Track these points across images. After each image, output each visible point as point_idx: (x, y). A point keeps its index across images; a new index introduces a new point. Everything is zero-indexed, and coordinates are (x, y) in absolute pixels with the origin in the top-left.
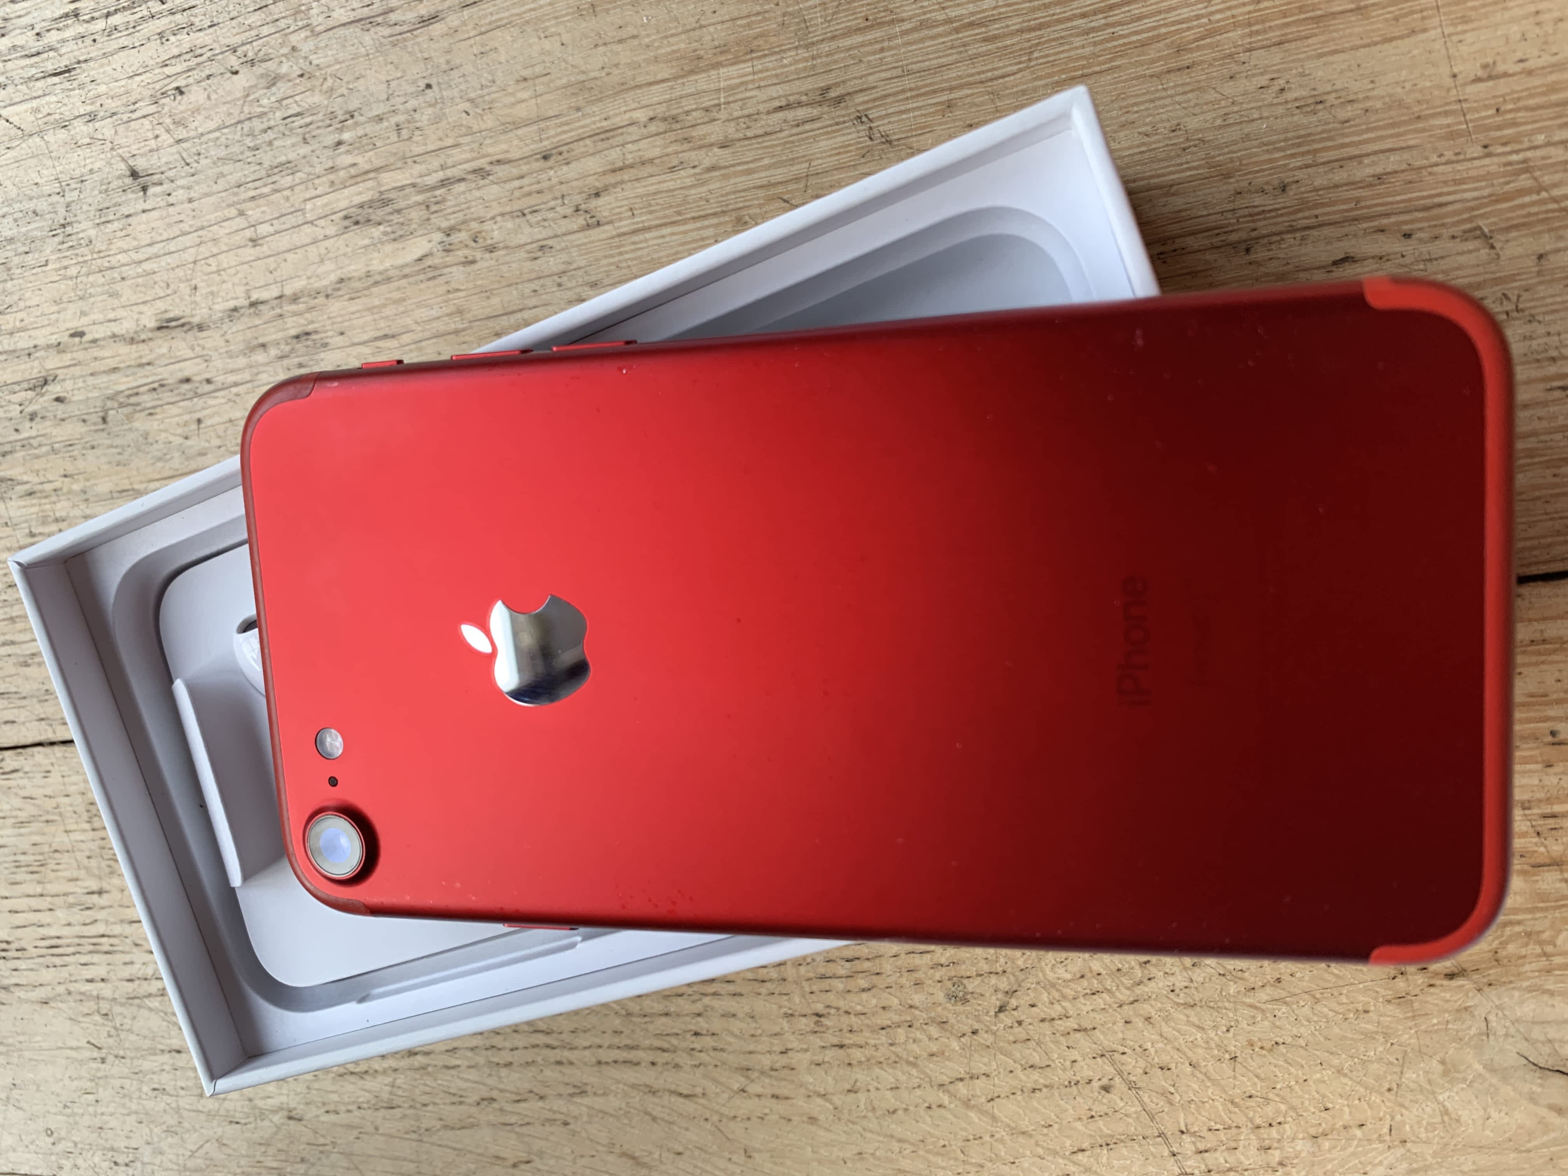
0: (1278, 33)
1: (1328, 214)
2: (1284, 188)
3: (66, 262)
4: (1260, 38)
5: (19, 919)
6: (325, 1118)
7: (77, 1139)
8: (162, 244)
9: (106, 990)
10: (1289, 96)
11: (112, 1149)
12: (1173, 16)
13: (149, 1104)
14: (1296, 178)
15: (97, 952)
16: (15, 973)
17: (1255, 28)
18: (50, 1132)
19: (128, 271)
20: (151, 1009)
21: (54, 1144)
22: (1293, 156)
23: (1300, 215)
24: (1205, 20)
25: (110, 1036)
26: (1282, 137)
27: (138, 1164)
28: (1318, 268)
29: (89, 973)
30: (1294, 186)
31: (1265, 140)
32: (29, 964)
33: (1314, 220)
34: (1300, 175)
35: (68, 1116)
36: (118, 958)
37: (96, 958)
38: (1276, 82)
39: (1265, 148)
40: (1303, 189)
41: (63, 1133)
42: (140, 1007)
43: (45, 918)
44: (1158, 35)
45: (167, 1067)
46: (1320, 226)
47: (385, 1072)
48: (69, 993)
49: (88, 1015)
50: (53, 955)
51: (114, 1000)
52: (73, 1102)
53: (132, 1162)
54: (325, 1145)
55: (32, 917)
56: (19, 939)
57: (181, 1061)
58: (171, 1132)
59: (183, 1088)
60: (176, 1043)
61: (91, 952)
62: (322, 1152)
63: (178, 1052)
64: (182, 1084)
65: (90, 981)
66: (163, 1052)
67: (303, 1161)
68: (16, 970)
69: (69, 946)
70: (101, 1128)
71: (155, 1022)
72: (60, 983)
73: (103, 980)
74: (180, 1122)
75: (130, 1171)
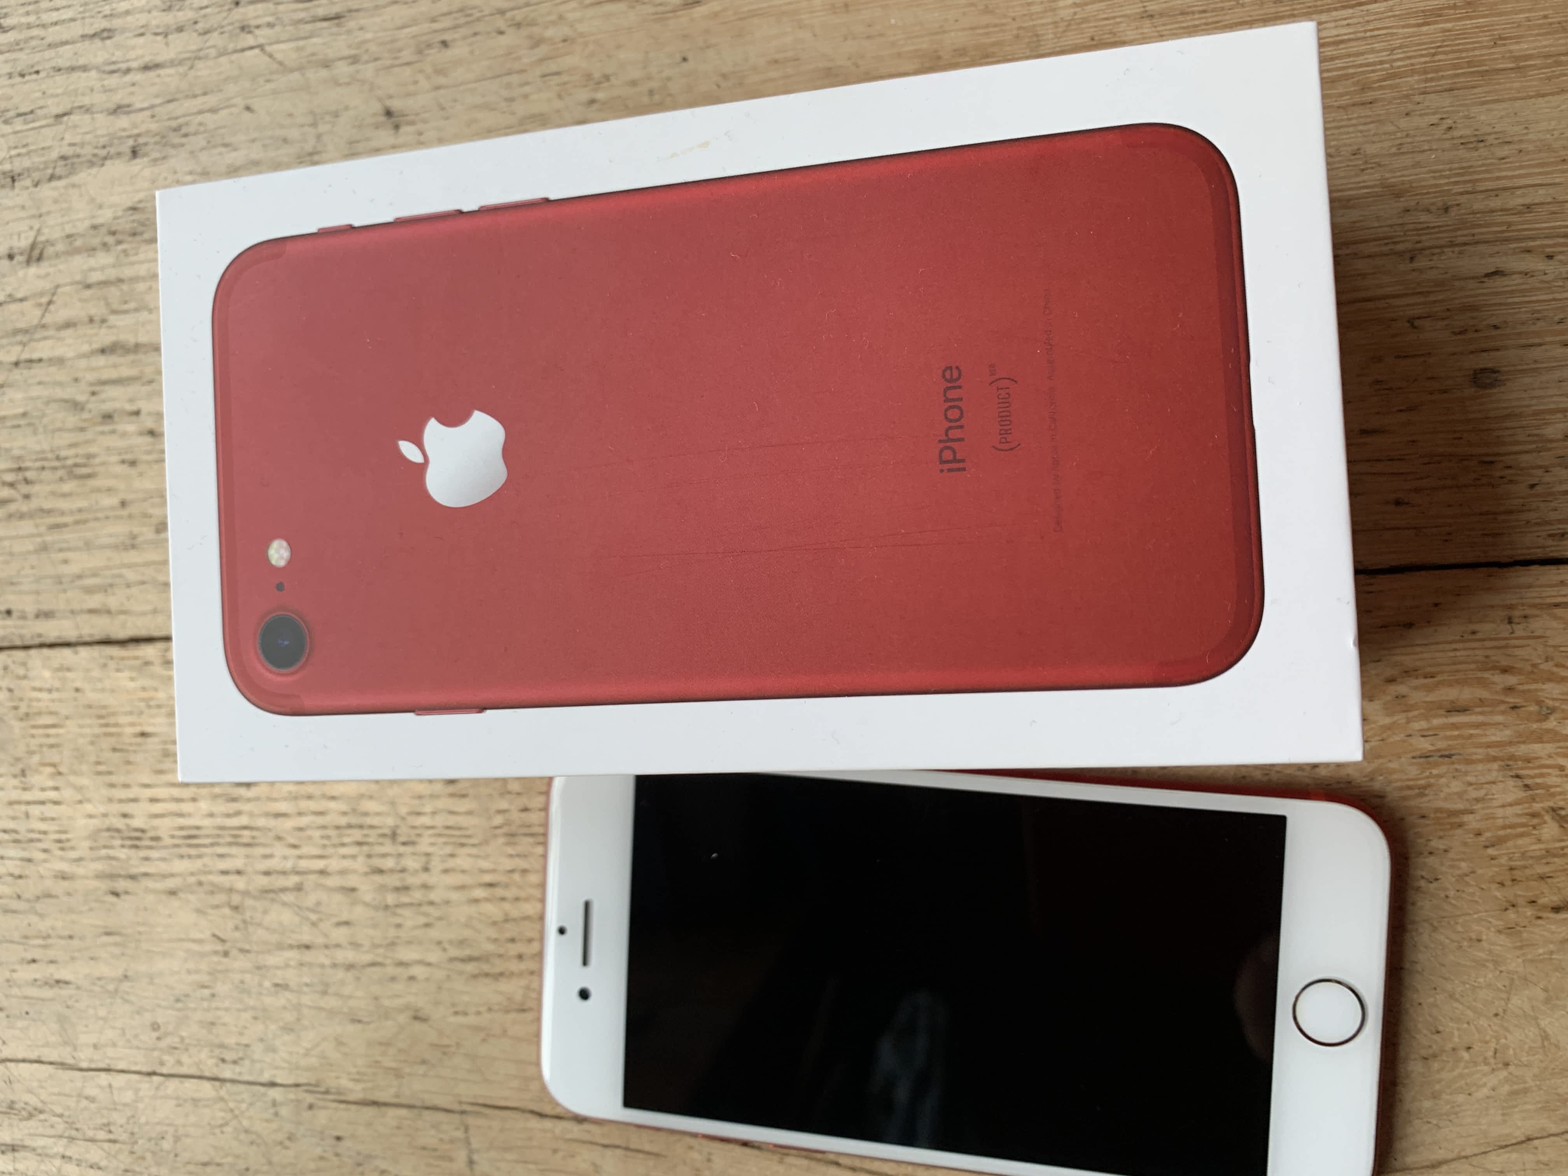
0: (1449, 82)
1: (1482, 234)
2: (1446, 209)
4: (1434, 84)
5: (158, 808)
6: (452, 1019)
7: (184, 1034)
9: (240, 883)
10: (1456, 133)
11: (222, 1046)
12: (1360, 60)
13: (268, 1000)
14: (1458, 202)
15: (237, 844)
16: (146, 863)
17: (1429, 76)
18: (155, 1027)
20: (284, 904)
21: (159, 1039)
22: (1456, 183)
23: (1459, 233)
24: (1387, 66)
25: (237, 928)
26: (1448, 167)
27: (247, 1062)
28: (1473, 278)
29: (223, 865)
30: (1455, 208)
31: (1433, 168)
32: (163, 853)
33: (1471, 238)
34: (1462, 199)
35: (179, 1010)
36: (260, 851)
37: (234, 850)
38: (1445, 121)
39: (1432, 175)
40: (1462, 211)
41: (171, 1028)
42: (273, 900)
43: (186, 807)
44: (1347, 75)
45: (292, 963)
46: (1477, 243)
47: (521, 974)
48: (200, 884)
49: (217, 907)
50: (190, 846)
51: (246, 893)
52: (187, 996)
53: (242, 1059)
54: (448, 1046)
55: (172, 807)
56: (155, 828)
57: (309, 956)
58: (288, 1029)
59: (307, 985)
60: (306, 938)
61: (230, 844)
62: (444, 1053)
63: (307, 947)
64: (306, 980)
65: (225, 873)
66: (291, 947)
67: (424, 1062)
68: (147, 859)
69: (207, 836)
70: (213, 1024)
71: (287, 917)
72: (192, 874)
73: (239, 872)
74: (298, 1020)
75: (238, 1069)
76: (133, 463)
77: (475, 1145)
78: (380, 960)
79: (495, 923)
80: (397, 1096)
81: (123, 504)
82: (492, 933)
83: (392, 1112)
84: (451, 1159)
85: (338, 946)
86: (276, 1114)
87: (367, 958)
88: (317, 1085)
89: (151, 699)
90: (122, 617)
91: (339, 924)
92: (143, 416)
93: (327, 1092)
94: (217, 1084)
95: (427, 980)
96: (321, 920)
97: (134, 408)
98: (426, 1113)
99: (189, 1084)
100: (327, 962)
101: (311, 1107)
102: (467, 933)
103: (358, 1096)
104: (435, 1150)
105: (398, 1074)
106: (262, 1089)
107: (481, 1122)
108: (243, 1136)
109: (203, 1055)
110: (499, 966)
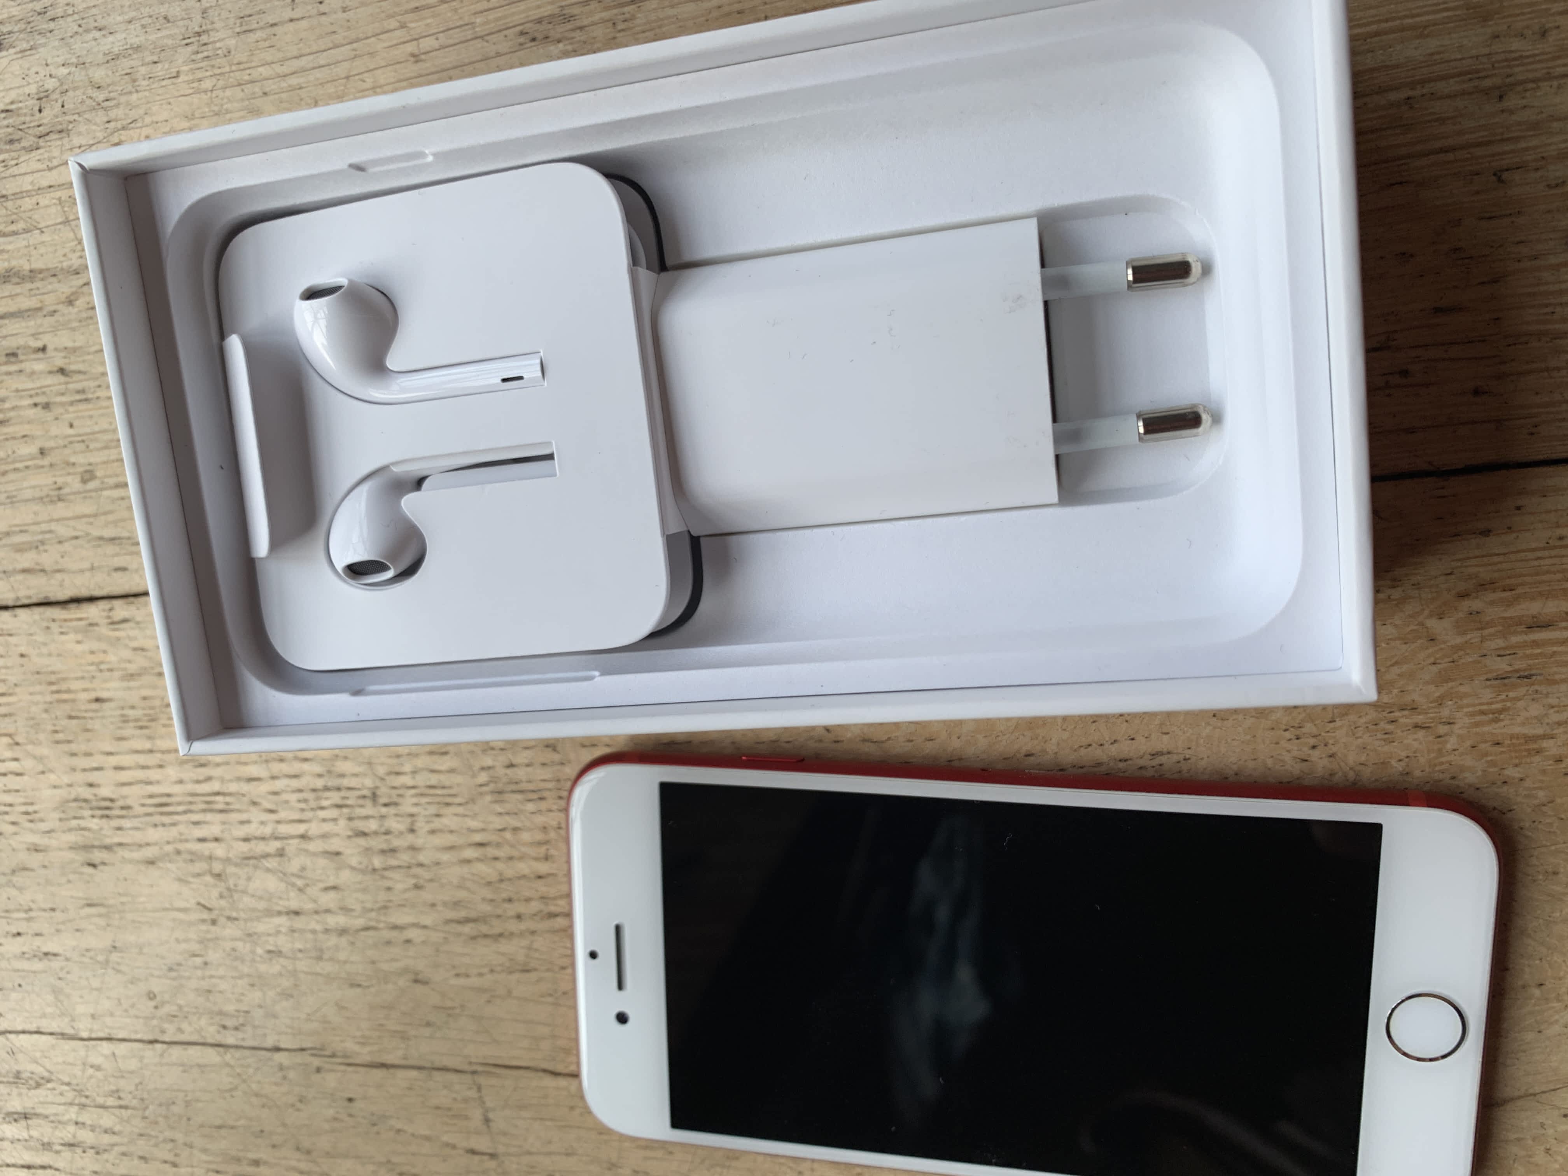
2: (1544, 34)
3: (200, 74)
5: (125, 776)
6: (454, 981)
7: (182, 1002)
8: (311, 57)
9: (219, 850)
11: (221, 1013)
13: (263, 968)
14: (1557, 24)
15: (211, 811)
16: (118, 832)
18: (151, 996)
19: (270, 86)
20: (268, 870)
21: (156, 1007)
23: (1559, 62)
25: (221, 896)
27: (249, 1029)
29: (199, 832)
30: (1555, 32)
32: (135, 823)
35: (174, 979)
36: (235, 817)
37: (209, 817)
40: (1563, 36)
41: (167, 997)
42: (256, 867)
43: (154, 774)
45: (283, 930)
47: (521, 934)
48: (178, 852)
49: (198, 875)
50: (162, 814)
51: (227, 861)
52: (179, 964)
53: (243, 1025)
54: (453, 1008)
55: (141, 774)
56: (125, 797)
57: (299, 923)
58: (286, 995)
59: (300, 951)
60: (294, 905)
61: (204, 811)
62: (449, 1015)
63: (297, 913)
64: (299, 945)
65: (202, 840)
66: (279, 913)
67: (428, 1024)
68: (119, 829)
69: (179, 804)
70: (209, 991)
71: (272, 883)
72: (168, 843)
73: (216, 840)
74: (296, 985)
75: (240, 1035)
76: (47, 406)
77: (489, 1104)
78: (373, 924)
79: (489, 884)
80: (405, 1058)
81: (42, 452)
82: (487, 893)
83: (401, 1074)
84: (466, 1118)
85: (328, 911)
86: (285, 1078)
87: (360, 922)
88: (321, 1049)
89: (102, 662)
90: (59, 576)
91: (327, 889)
92: (50, 352)
93: (333, 1056)
94: (221, 1050)
95: (424, 942)
96: (307, 885)
97: (39, 344)
98: (436, 1074)
99: (193, 1051)
100: (319, 928)
101: (318, 1070)
102: (462, 894)
103: (368, 1059)
104: (449, 1109)
105: (404, 1037)
106: (268, 1054)
107: (494, 1081)
108: (254, 1100)
109: (203, 1022)
110: (497, 927)
